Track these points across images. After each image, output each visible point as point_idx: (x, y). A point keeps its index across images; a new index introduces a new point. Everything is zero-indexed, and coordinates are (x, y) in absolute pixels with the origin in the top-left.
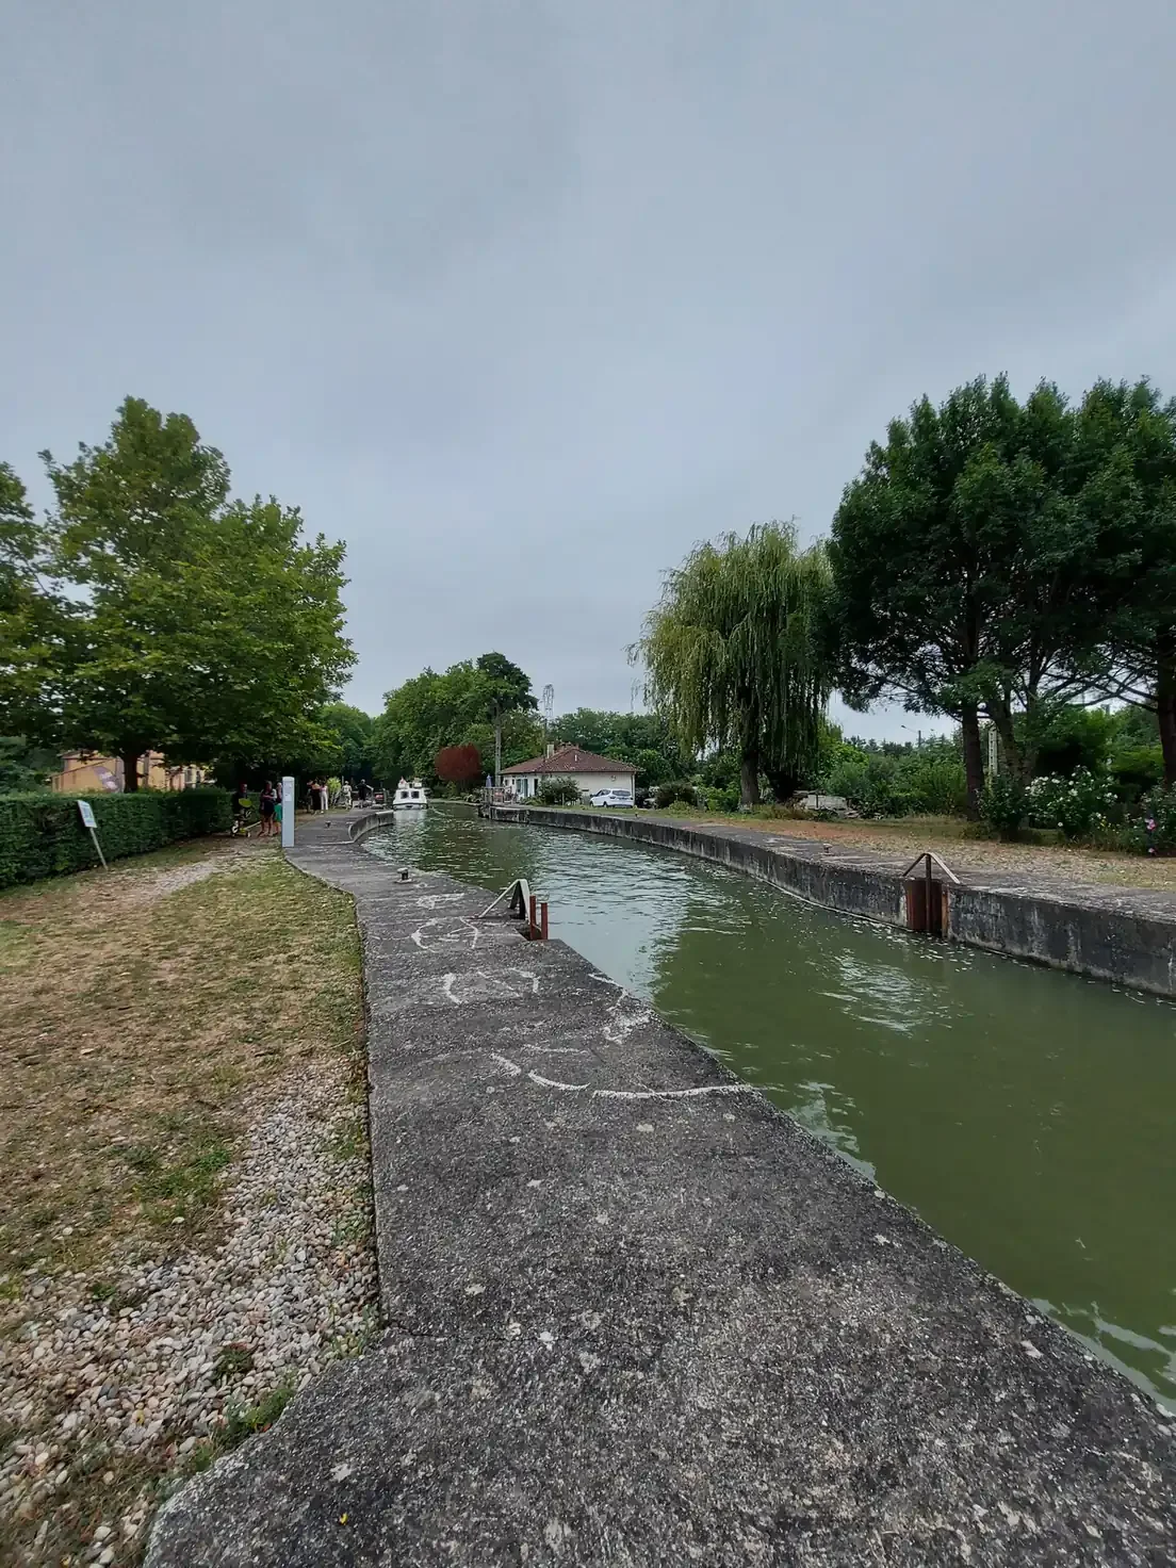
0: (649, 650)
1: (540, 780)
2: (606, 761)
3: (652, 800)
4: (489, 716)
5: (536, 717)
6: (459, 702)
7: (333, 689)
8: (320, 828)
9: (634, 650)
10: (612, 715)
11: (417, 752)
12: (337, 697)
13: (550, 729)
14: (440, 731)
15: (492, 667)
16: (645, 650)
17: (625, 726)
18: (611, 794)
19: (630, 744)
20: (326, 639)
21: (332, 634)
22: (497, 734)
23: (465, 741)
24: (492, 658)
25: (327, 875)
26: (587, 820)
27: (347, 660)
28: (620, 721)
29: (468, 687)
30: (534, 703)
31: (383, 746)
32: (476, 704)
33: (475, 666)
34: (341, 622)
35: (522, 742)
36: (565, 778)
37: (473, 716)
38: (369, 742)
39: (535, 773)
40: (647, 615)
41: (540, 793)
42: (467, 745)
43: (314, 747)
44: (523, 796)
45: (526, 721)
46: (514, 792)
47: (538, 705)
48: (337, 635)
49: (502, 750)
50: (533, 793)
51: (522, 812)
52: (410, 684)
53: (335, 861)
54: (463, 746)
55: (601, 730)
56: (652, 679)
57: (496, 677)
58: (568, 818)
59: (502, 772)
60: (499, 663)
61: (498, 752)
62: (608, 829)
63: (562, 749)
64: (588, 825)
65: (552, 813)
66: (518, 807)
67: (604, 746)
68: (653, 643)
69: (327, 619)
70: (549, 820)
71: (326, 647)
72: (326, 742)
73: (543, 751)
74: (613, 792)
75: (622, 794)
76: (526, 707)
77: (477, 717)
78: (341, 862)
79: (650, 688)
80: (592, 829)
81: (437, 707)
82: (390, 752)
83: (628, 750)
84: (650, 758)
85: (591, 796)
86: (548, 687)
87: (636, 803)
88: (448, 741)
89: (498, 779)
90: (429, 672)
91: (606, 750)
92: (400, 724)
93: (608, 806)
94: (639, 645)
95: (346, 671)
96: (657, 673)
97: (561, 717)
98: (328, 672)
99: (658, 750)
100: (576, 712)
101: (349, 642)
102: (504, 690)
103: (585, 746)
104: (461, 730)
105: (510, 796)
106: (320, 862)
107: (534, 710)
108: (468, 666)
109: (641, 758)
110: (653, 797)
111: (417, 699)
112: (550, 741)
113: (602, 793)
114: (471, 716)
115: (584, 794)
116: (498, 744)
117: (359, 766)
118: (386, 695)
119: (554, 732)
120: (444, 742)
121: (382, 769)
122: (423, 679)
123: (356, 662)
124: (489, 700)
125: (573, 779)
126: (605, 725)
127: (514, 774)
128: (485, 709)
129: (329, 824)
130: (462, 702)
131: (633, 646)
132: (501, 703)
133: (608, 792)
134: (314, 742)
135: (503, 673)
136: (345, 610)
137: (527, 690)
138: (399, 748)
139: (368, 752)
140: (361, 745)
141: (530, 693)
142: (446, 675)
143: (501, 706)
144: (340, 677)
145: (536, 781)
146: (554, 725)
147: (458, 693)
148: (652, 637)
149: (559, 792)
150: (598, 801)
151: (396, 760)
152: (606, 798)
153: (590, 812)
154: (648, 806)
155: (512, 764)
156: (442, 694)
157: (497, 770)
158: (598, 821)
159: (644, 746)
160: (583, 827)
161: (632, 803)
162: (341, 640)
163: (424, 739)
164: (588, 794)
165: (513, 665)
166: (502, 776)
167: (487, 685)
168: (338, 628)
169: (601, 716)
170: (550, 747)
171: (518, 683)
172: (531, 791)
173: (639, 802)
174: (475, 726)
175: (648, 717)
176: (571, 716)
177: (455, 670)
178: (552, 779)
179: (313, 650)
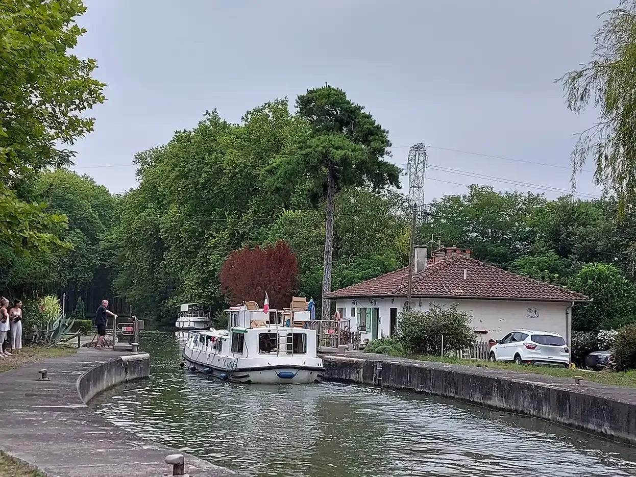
0: (610, 81)
1: (400, 310)
2: (518, 282)
3: (605, 355)
4: (315, 198)
5: (395, 200)
6: (262, 171)
7: (59, 145)
8: (29, 381)
9: (581, 83)
10: (532, 200)
11: (191, 254)
12: (64, 158)
13: (419, 223)
14: (229, 220)
15: (322, 112)
16: (602, 81)
17: (554, 218)
18: (528, 341)
19: (564, 252)
20: (51, 60)
21: (60, 50)
22: (326, 230)
23: (271, 239)
24: (324, 97)
25: (46, 462)
26: (486, 384)
27: (85, 96)
28: (546, 209)
29: (277, 145)
30: (393, 176)
31: (131, 241)
32: (291, 177)
33: (293, 110)
34: (76, 31)
35: (370, 242)
36: (446, 308)
37: (288, 195)
38: (109, 237)
39: (392, 298)
40: (607, 17)
41: (400, 333)
42: (274, 244)
43: (25, 241)
44: (369, 336)
45: (378, 208)
46: (354, 329)
47: (401, 178)
48: (69, 52)
49: (336, 255)
50: (387, 333)
51: (370, 366)
52: (182, 139)
53: (58, 438)
54: (269, 248)
55: (509, 226)
56: (613, 135)
57: (328, 129)
58: (450, 379)
59: (336, 294)
60: (333, 104)
61: (328, 259)
62: (524, 404)
63: (440, 259)
64: (487, 394)
65: (421, 370)
66: (360, 357)
67: (515, 254)
68: (618, 70)
69: (55, 25)
70: (415, 382)
71: (52, 74)
72: (46, 236)
73: (406, 261)
74: (533, 338)
75: (550, 341)
76: (379, 181)
77: (293, 199)
78: (66, 439)
79: (609, 151)
80: (496, 401)
81: (224, 181)
82: (143, 253)
83: (560, 262)
84: (601, 278)
85: (491, 342)
86: (418, 148)
87: (573, 359)
88: (242, 238)
89: (326, 305)
90: (214, 119)
91: (518, 262)
92: (162, 206)
93: (523, 362)
94: (592, 72)
95: (84, 115)
96: (623, 124)
97: (439, 200)
98: (54, 117)
99: (615, 264)
100: (467, 192)
101: (90, 65)
102: (340, 153)
103: (481, 254)
104: (265, 219)
105: (347, 337)
106: (30, 437)
107: (393, 188)
108: (279, 108)
109: (586, 277)
110: (607, 348)
111: (192, 165)
112: (420, 243)
113: (510, 338)
114: (283, 196)
115: (479, 339)
116: (329, 245)
117: (89, 276)
118: (140, 157)
119: (426, 226)
120: (237, 239)
121: (128, 285)
122: (203, 130)
123: (99, 99)
124: (315, 169)
125: (460, 310)
126: (519, 216)
127: (356, 299)
128: (309, 184)
129: (44, 375)
130: (271, 172)
131: (580, 75)
132: (334, 175)
133: (523, 337)
134: (27, 233)
135: (341, 123)
136: (83, 10)
137: (381, 152)
138: (159, 247)
139: (109, 253)
140: (95, 241)
141: (386, 159)
142: (242, 124)
143: (335, 178)
144: (74, 125)
145: (393, 312)
146: (426, 214)
147: (261, 157)
148: (616, 58)
149: (436, 332)
150: (505, 352)
151: (152, 269)
152: (519, 347)
153: (487, 370)
154: (597, 366)
155: (351, 282)
156: (232, 157)
157: (326, 291)
158: (507, 388)
159: (591, 255)
160: (477, 397)
161: (565, 358)
162: (74, 61)
163: (203, 233)
164: (485, 339)
165: (359, 109)
166: (334, 300)
167: (314, 142)
168: (70, 42)
169: (512, 199)
170: (419, 255)
171: (365, 141)
172: (385, 328)
173: (581, 356)
174: (289, 213)
175: (598, 204)
176: (456, 199)
177: (257, 118)
178: (423, 310)
179: (31, 79)
